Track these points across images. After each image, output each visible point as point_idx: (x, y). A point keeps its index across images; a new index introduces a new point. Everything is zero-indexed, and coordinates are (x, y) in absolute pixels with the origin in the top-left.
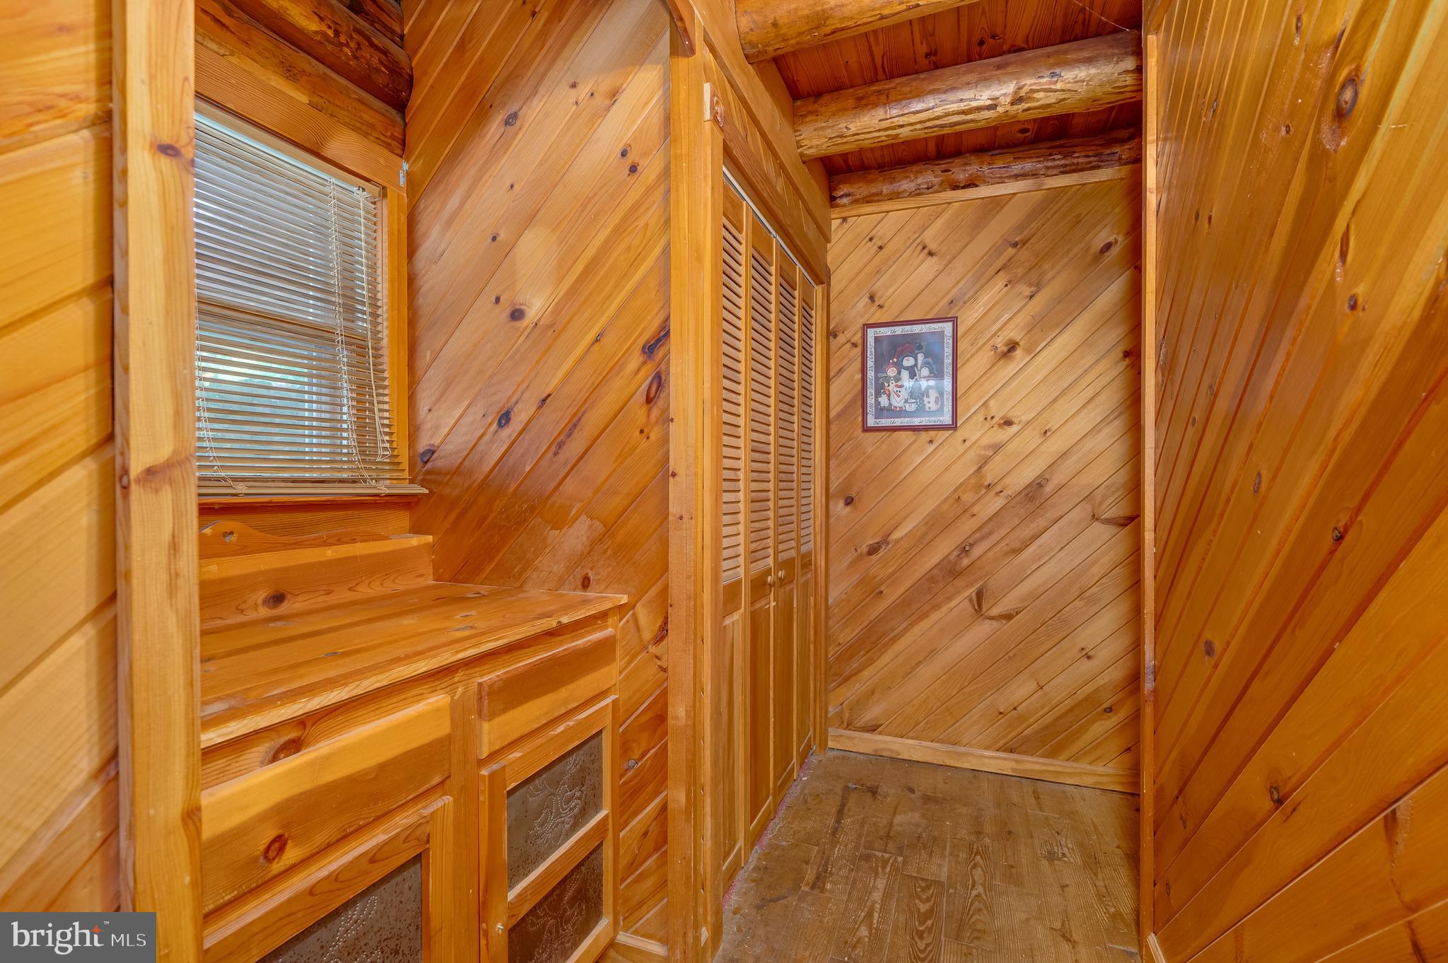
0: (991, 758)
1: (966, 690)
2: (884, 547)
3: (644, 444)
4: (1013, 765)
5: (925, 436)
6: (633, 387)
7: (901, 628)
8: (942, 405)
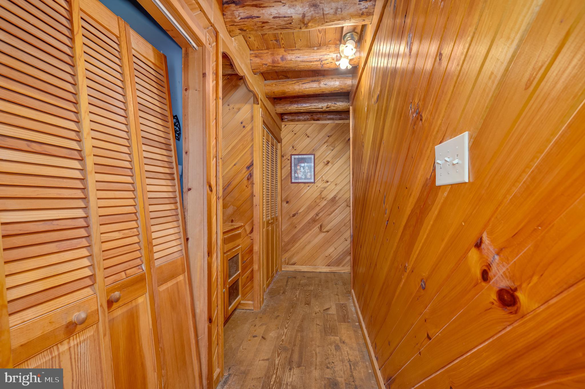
0: (324, 268)
1: (318, 251)
2: (297, 214)
3: (247, 189)
4: (329, 269)
5: (307, 185)
6: (244, 176)
7: (301, 236)
8: (311, 177)
